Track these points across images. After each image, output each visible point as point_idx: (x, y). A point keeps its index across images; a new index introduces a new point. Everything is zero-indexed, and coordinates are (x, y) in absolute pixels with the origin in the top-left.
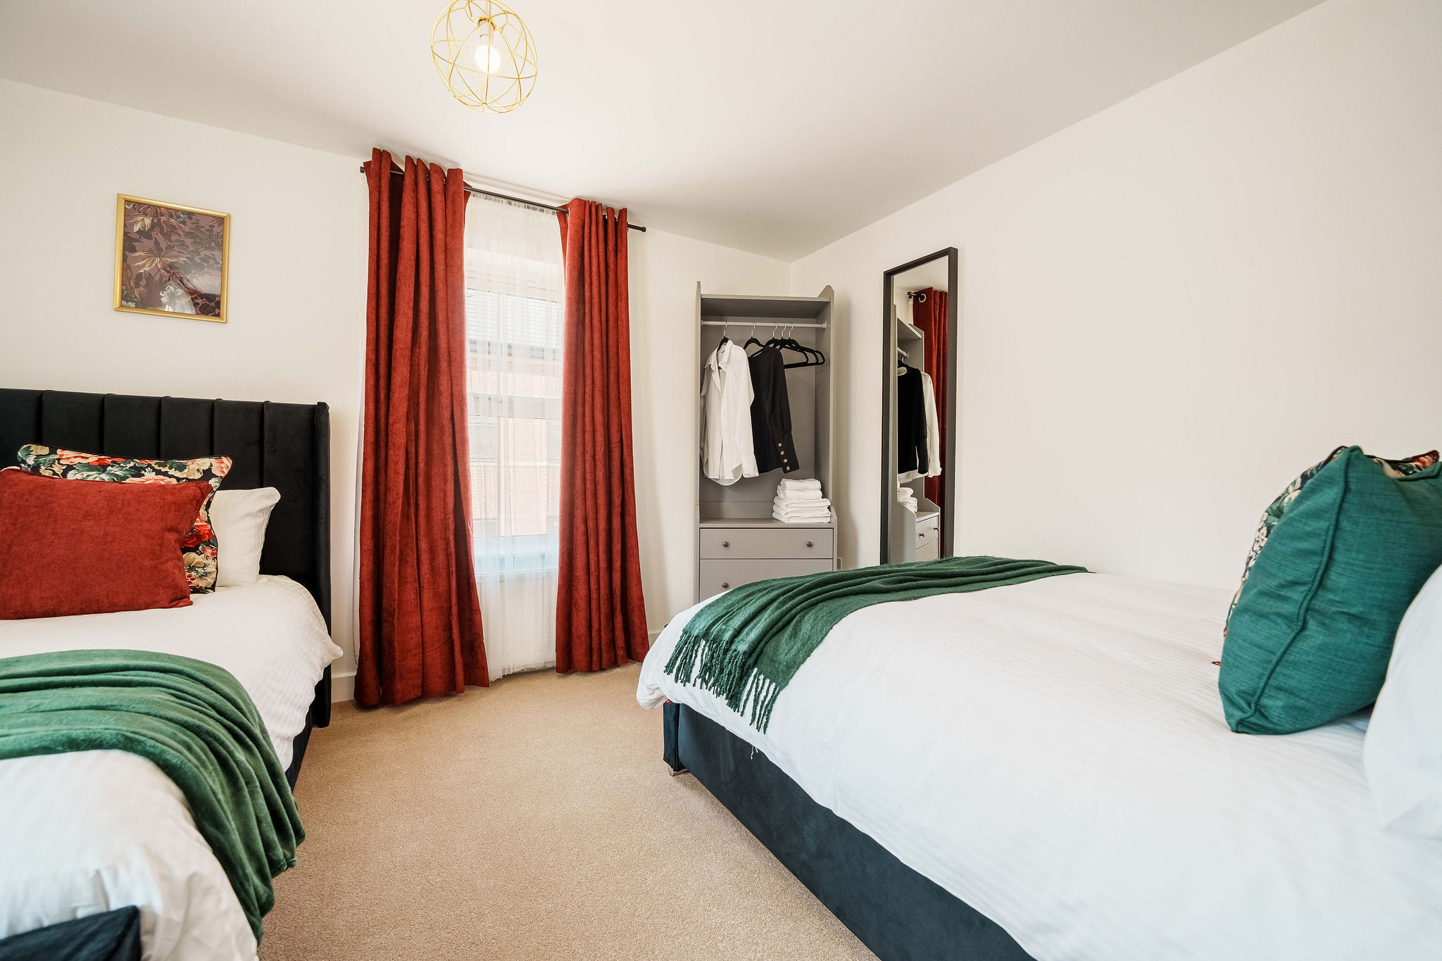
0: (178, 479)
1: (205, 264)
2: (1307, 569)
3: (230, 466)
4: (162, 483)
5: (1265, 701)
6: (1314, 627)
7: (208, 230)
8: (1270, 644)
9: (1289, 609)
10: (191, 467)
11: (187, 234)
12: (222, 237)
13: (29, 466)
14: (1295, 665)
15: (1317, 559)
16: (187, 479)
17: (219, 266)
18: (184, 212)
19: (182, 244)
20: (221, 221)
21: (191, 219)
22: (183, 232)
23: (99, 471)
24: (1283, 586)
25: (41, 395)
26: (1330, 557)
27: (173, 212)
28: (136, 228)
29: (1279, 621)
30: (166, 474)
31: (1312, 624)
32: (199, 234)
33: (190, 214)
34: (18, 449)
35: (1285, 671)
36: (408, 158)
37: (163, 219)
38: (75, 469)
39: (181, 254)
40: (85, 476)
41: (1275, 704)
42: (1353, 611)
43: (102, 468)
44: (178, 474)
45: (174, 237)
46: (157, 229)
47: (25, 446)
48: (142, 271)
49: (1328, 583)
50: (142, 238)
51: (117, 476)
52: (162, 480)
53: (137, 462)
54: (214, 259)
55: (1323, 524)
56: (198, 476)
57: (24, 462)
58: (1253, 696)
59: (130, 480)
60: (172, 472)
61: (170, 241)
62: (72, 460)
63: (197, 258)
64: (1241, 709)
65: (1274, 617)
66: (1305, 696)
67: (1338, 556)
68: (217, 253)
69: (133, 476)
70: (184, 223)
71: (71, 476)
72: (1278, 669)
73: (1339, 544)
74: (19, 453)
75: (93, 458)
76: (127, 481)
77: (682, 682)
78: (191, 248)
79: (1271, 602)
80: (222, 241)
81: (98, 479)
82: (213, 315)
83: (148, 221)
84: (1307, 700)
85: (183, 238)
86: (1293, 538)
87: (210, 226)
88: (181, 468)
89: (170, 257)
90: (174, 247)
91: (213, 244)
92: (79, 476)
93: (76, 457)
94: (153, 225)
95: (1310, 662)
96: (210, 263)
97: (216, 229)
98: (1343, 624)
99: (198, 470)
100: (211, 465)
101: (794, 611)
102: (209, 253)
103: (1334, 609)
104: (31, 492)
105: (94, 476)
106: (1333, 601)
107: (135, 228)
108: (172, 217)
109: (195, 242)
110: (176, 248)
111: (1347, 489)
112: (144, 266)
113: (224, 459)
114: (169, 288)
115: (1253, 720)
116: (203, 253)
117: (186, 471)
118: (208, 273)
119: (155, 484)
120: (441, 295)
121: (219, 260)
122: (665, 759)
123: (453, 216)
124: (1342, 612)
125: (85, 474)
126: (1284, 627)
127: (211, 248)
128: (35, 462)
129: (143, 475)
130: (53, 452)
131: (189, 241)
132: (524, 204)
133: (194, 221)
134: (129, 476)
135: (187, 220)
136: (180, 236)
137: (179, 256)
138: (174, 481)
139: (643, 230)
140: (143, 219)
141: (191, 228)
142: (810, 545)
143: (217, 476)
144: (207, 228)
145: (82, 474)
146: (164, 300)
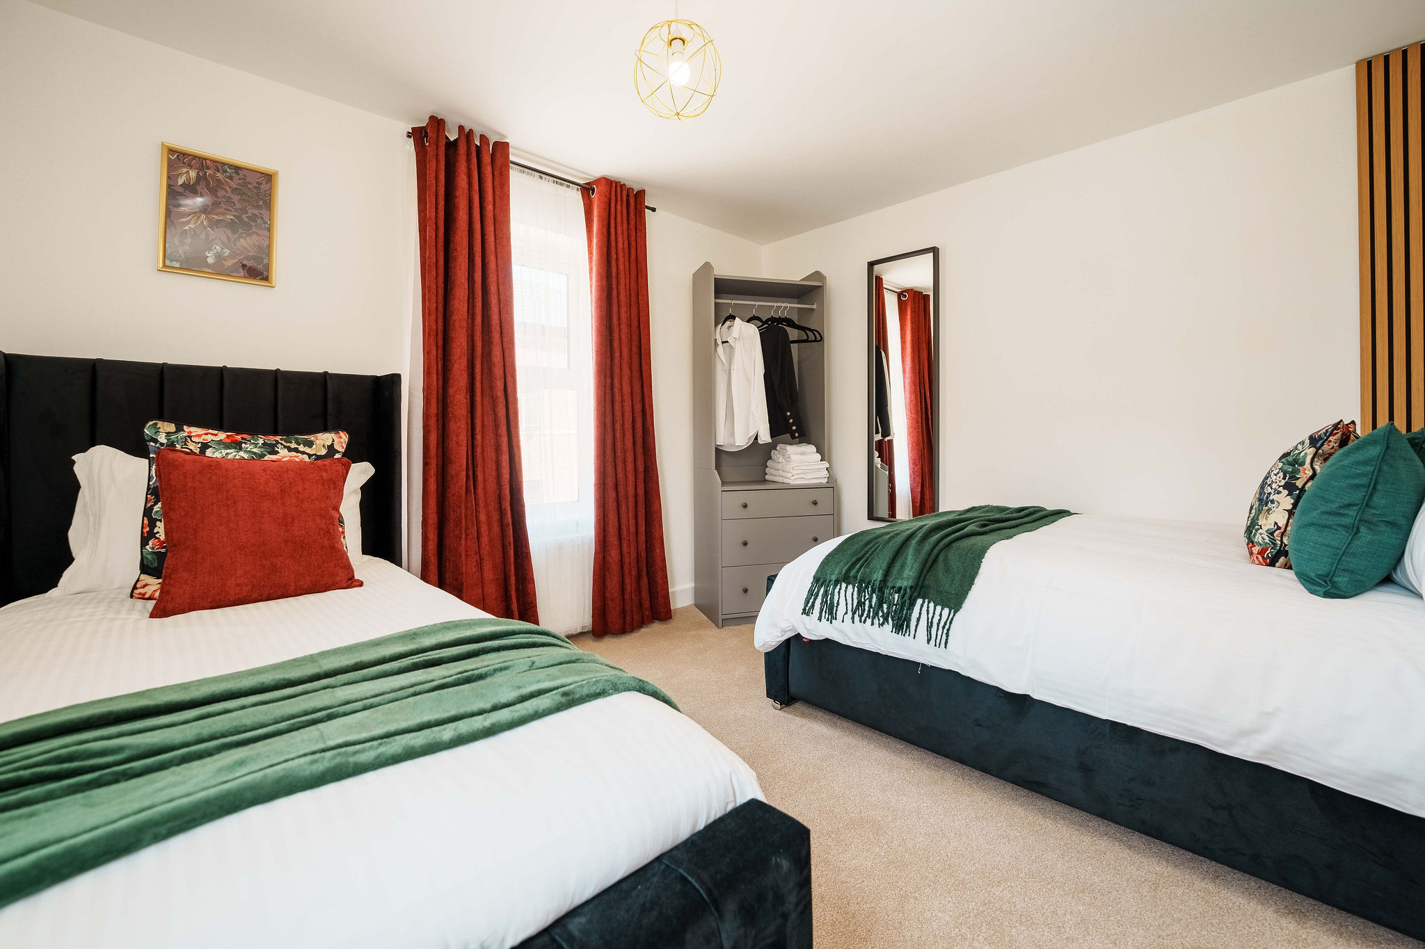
0: (310, 456)
1: (253, 224)
2: (1358, 496)
3: (347, 440)
4: (297, 460)
5: (1336, 579)
6: (1365, 531)
7: (255, 187)
8: (1335, 544)
9: (1348, 521)
10: (318, 442)
11: (234, 190)
12: (270, 195)
13: (162, 444)
14: (1354, 555)
15: (1365, 490)
16: (315, 455)
17: (267, 226)
18: (230, 166)
19: (229, 200)
20: (269, 177)
21: (238, 174)
22: (230, 187)
23: (235, 448)
24: (1341, 507)
26: (1374, 488)
27: (219, 165)
28: (181, 181)
29: (1339, 529)
30: (296, 450)
31: (1363, 529)
32: (246, 191)
33: (237, 169)
34: (144, 426)
35: (1347, 559)
36: (461, 128)
37: (209, 172)
38: (211, 447)
39: (229, 212)
41: (1342, 580)
42: (1388, 519)
43: (238, 446)
44: (308, 450)
45: (221, 193)
46: (203, 183)
47: (151, 423)
48: (187, 228)
49: (1372, 504)
50: (187, 191)
51: (255, 453)
52: (297, 457)
53: (272, 439)
54: (262, 219)
55: (1370, 469)
56: (323, 452)
57: (156, 441)
58: (1328, 576)
59: (268, 457)
60: (301, 448)
61: (217, 197)
62: (204, 437)
63: (244, 217)
64: (1320, 585)
65: (1336, 527)
66: (1361, 573)
67: (1379, 487)
68: (264, 212)
69: (270, 453)
70: (231, 178)
71: (209, 453)
72: (1343, 558)
73: (1381, 480)
74: (145, 430)
75: (222, 436)
76: (266, 458)
78: (238, 206)
79: (1332, 518)
80: (270, 200)
81: (238, 457)
82: (261, 279)
83: (193, 174)
84: (1363, 576)
85: (229, 194)
86: (1347, 477)
87: (258, 183)
88: (310, 444)
89: (216, 215)
90: (220, 203)
91: (261, 203)
92: (218, 455)
93: (207, 434)
94: (198, 177)
95: (1364, 552)
96: (258, 222)
97: (264, 187)
98: (1383, 528)
99: (324, 446)
100: (333, 441)
102: (256, 212)
103: (1376, 519)
104: (200, 472)
105: (232, 454)
106: (1376, 514)
107: (179, 180)
108: (219, 171)
109: (242, 200)
110: (222, 205)
111: (1388, 447)
112: (189, 222)
113: (342, 434)
114: (215, 248)
115: (1332, 591)
116: (251, 211)
117: (314, 446)
118: (256, 233)
119: (291, 461)
120: (492, 265)
121: (267, 220)
122: (769, 695)
123: (501, 189)
124: (1382, 521)
125: (224, 452)
126: (1344, 533)
127: (258, 207)
128: (167, 440)
129: (277, 453)
130: (179, 429)
131: (236, 198)
132: (553, 179)
133: (241, 176)
134: (267, 454)
135: (234, 175)
136: (226, 191)
137: (226, 214)
138: (306, 458)
139: (654, 210)
140: (188, 172)
141: (238, 184)
142: (815, 503)
143: (340, 452)
144: (255, 184)
145: (221, 452)
146: (210, 260)
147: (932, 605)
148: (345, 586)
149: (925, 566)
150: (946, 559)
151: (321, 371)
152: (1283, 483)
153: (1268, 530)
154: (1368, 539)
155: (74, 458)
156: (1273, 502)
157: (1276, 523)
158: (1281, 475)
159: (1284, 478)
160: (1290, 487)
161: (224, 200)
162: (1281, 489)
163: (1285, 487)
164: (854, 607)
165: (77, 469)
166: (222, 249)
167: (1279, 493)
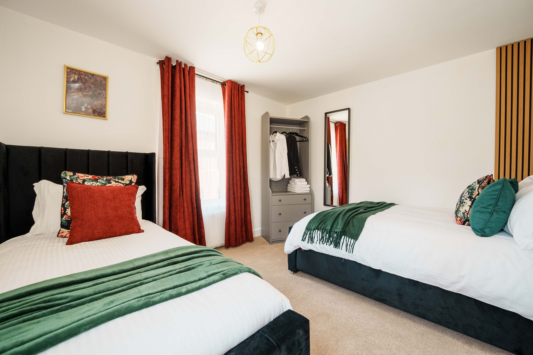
0: (123, 184)
1: (99, 96)
2: (493, 202)
3: (136, 178)
4: (119, 186)
5: (485, 230)
6: (495, 214)
8: (485, 218)
9: (489, 210)
10: (126, 179)
11: (92, 83)
12: (106, 85)
13: (68, 180)
14: (491, 222)
15: (495, 200)
16: (125, 183)
17: (105, 97)
18: (90, 74)
19: (90, 87)
20: (105, 79)
21: (93, 77)
22: (90, 82)
23: (96, 181)
24: (487, 206)
25: (40, 149)
26: (498, 199)
27: (86, 74)
28: (72, 79)
29: (487, 213)
30: (118, 182)
31: (494, 213)
32: (97, 84)
33: (93, 75)
34: (61, 173)
35: (489, 223)
36: (177, 61)
37: (82, 76)
38: (87, 181)
39: (90, 91)
40: (91, 183)
41: (487, 231)
42: (503, 210)
43: (96, 180)
44: (122, 182)
45: (87, 84)
46: (80, 80)
47: (64, 172)
48: (74, 97)
49: (498, 205)
50: (74, 83)
51: (103, 183)
52: (118, 184)
53: (109, 178)
54: (103, 94)
55: (497, 193)
56: (128, 182)
57: (66, 179)
58: (482, 229)
59: (108, 185)
60: (120, 181)
61: (85, 86)
62: (84, 177)
63: (96, 93)
64: (480, 232)
65: (485, 212)
66: (493, 228)
67: (500, 199)
68: (103, 91)
69: (108, 183)
70: (91, 78)
71: (86, 183)
72: (487, 223)
73: (501, 197)
74: (62, 175)
75: (90, 177)
76: (107, 185)
77: (311, 243)
78: (94, 89)
79: (484, 209)
80: (106, 87)
81: (97, 185)
82: (102, 117)
83: (76, 77)
84: (494, 229)
85: (90, 85)
86: (490, 195)
87: (101, 81)
88: (123, 180)
89: (85, 92)
91: (102, 88)
92: (89, 184)
93: (85, 176)
94: (78, 78)
95: (494, 221)
96: (101, 96)
97: (103, 82)
98: (501, 213)
99: (128, 180)
100: (132, 178)
101: (349, 219)
102: (100, 91)
103: (499, 210)
104: (84, 191)
105: (95, 184)
106: (499, 208)
107: (71, 79)
108: (86, 76)
109: (95, 87)
110: (87, 89)
111: (503, 186)
112: (75, 95)
113: (135, 176)
114: (85, 105)
115: (484, 234)
116: (99, 91)
117: (125, 180)
118: (101, 99)
119: (116, 186)
120: (189, 112)
121: (104, 94)
122: (289, 269)
123: (192, 84)
124: (501, 211)
125: (92, 183)
126: (488, 214)
127: (101, 90)
128: (70, 178)
129: (111, 183)
130: (74, 174)
131: (93, 86)
132: (211, 80)
133: (95, 78)
134: (107, 183)
135: (92, 77)
136: (89, 84)
138: (122, 184)
139: (248, 92)
140: (74, 76)
141: (93, 81)
142: (305, 200)
143: (134, 182)
144: (100, 81)
145: (90, 183)
146: (83, 110)
147: (348, 238)
148: (137, 232)
149: (345, 224)
150: (352, 222)
151: (125, 151)
152: (468, 196)
153: (463, 212)
154: (496, 217)
155: (34, 184)
156: (464, 202)
157: (465, 210)
158: (468, 193)
159: (469, 195)
160: (470, 198)
161: (88, 87)
162: (467, 198)
163: (469, 197)
164: (320, 238)
165: (35, 189)
166: (88, 105)
167: (467, 199)
